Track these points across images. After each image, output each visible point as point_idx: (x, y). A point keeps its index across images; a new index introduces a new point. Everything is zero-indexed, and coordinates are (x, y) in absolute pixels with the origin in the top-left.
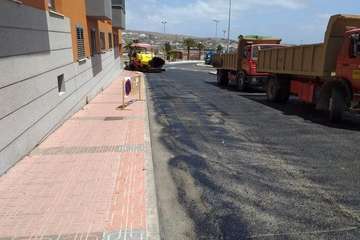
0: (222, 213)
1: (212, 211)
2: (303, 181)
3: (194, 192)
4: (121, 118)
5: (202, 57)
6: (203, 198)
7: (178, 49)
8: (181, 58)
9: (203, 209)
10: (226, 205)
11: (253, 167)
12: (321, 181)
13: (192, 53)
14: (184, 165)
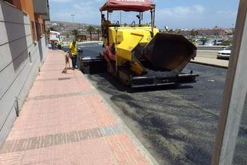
0: (150, 117)
1: (145, 117)
2: (184, 101)
3: (132, 110)
4: (69, 79)
5: (101, 38)
6: (137, 112)
7: (82, 34)
8: (86, 39)
9: (139, 116)
10: (150, 114)
11: (157, 97)
12: (192, 100)
13: (93, 36)
14: (120, 99)
